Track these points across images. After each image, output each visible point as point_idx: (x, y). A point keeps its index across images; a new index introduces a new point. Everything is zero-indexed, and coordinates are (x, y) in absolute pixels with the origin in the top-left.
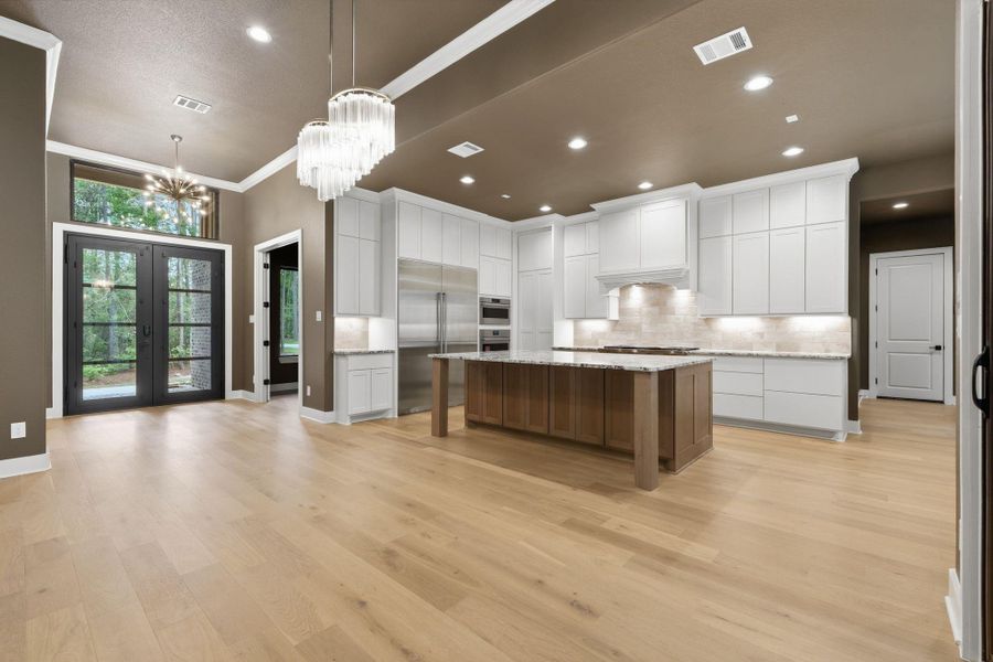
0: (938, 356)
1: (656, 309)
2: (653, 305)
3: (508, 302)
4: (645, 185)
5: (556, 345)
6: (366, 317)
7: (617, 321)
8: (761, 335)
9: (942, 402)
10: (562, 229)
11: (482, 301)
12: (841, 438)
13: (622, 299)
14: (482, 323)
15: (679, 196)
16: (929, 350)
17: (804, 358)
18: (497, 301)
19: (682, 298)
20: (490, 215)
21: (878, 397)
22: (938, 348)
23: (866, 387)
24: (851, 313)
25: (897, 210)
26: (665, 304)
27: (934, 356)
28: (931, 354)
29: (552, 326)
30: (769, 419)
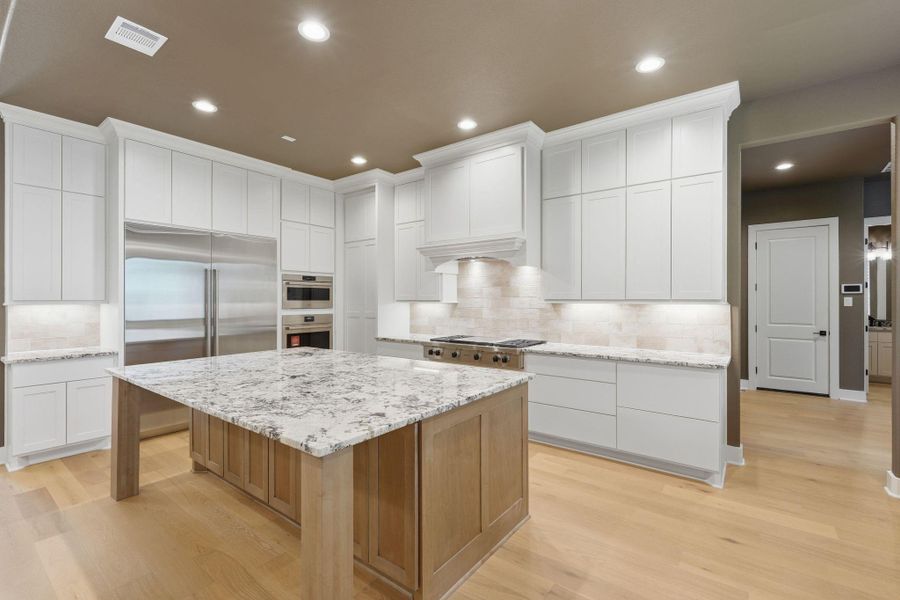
0: (823, 341)
1: (498, 290)
2: (496, 285)
3: (330, 280)
4: (467, 125)
5: (381, 335)
6: (97, 303)
7: (456, 304)
8: (619, 326)
9: (828, 396)
10: (392, 189)
11: (286, 279)
12: (718, 483)
13: (461, 276)
14: (284, 307)
15: (513, 141)
16: (813, 336)
17: (668, 364)
18: (312, 279)
19: (527, 276)
20: (293, 169)
21: (758, 388)
22: (823, 333)
23: (745, 376)
24: (730, 300)
25: (780, 171)
26: (507, 284)
27: (818, 342)
28: (815, 340)
29: (376, 310)
30: (622, 447)
